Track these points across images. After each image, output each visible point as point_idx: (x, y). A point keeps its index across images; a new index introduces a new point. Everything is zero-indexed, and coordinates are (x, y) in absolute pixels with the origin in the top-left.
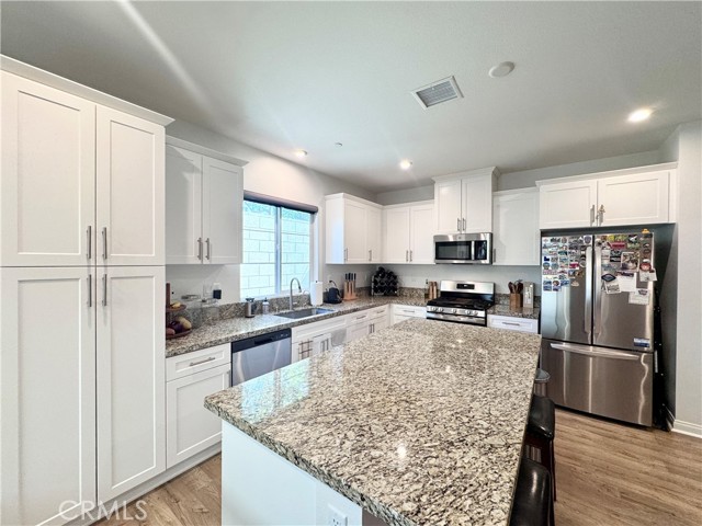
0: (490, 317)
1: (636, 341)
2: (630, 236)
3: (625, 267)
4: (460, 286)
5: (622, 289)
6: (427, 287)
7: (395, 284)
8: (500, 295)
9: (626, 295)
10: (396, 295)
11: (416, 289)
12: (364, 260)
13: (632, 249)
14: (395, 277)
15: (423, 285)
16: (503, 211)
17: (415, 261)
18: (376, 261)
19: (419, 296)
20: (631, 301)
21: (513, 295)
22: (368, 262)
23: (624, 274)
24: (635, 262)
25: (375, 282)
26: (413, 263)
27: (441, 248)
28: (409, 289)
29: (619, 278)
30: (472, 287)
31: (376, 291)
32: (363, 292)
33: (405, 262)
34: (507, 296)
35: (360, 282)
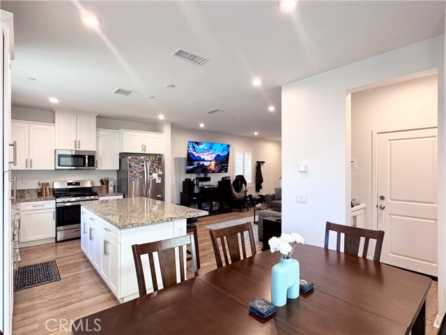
4: (69, 184)
5: (154, 178)
11: (28, 190)
13: (157, 163)
15: (36, 186)
20: (157, 182)
21: (104, 186)
23: (155, 172)
24: (157, 167)
26: (32, 169)
27: (61, 158)
29: (153, 173)
30: (78, 184)
33: (24, 169)
34: (99, 187)
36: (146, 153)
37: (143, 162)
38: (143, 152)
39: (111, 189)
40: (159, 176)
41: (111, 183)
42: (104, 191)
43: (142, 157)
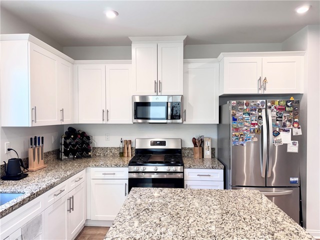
0: (187, 171)
1: (291, 179)
2: (287, 102)
3: (285, 125)
4: (154, 143)
5: (283, 142)
6: (121, 146)
7: (88, 144)
8: (185, 149)
9: (286, 145)
10: (90, 157)
11: (111, 149)
12: (55, 121)
13: (289, 112)
14: (88, 138)
15: (118, 144)
16: (191, 77)
17: (112, 121)
18: (68, 121)
19: (114, 156)
20: (289, 150)
21: (197, 149)
22: (60, 123)
23: (284, 131)
24: (290, 121)
25: (66, 145)
26: (109, 122)
27: (140, 108)
28: (102, 149)
29: (282, 133)
30: (163, 143)
31: (66, 154)
32: (51, 157)
33: (101, 122)
34: (191, 149)
35: (48, 146)
36: (266, 92)
37: (260, 110)
38: (261, 92)
39: (208, 154)
40: (293, 138)
41: (207, 144)
42: (198, 156)
43: (259, 102)
